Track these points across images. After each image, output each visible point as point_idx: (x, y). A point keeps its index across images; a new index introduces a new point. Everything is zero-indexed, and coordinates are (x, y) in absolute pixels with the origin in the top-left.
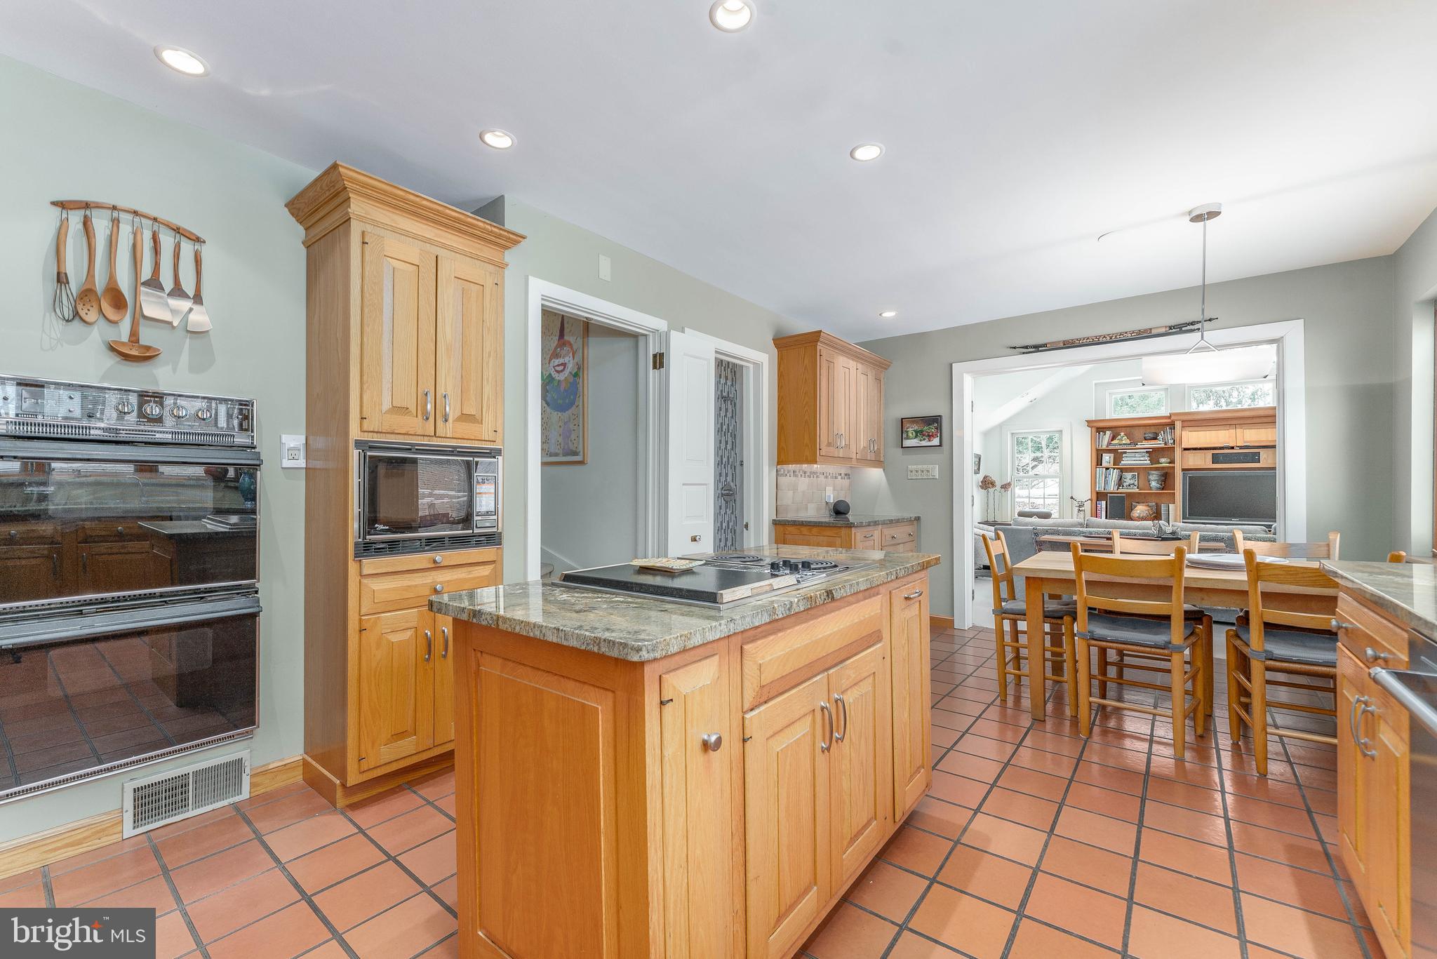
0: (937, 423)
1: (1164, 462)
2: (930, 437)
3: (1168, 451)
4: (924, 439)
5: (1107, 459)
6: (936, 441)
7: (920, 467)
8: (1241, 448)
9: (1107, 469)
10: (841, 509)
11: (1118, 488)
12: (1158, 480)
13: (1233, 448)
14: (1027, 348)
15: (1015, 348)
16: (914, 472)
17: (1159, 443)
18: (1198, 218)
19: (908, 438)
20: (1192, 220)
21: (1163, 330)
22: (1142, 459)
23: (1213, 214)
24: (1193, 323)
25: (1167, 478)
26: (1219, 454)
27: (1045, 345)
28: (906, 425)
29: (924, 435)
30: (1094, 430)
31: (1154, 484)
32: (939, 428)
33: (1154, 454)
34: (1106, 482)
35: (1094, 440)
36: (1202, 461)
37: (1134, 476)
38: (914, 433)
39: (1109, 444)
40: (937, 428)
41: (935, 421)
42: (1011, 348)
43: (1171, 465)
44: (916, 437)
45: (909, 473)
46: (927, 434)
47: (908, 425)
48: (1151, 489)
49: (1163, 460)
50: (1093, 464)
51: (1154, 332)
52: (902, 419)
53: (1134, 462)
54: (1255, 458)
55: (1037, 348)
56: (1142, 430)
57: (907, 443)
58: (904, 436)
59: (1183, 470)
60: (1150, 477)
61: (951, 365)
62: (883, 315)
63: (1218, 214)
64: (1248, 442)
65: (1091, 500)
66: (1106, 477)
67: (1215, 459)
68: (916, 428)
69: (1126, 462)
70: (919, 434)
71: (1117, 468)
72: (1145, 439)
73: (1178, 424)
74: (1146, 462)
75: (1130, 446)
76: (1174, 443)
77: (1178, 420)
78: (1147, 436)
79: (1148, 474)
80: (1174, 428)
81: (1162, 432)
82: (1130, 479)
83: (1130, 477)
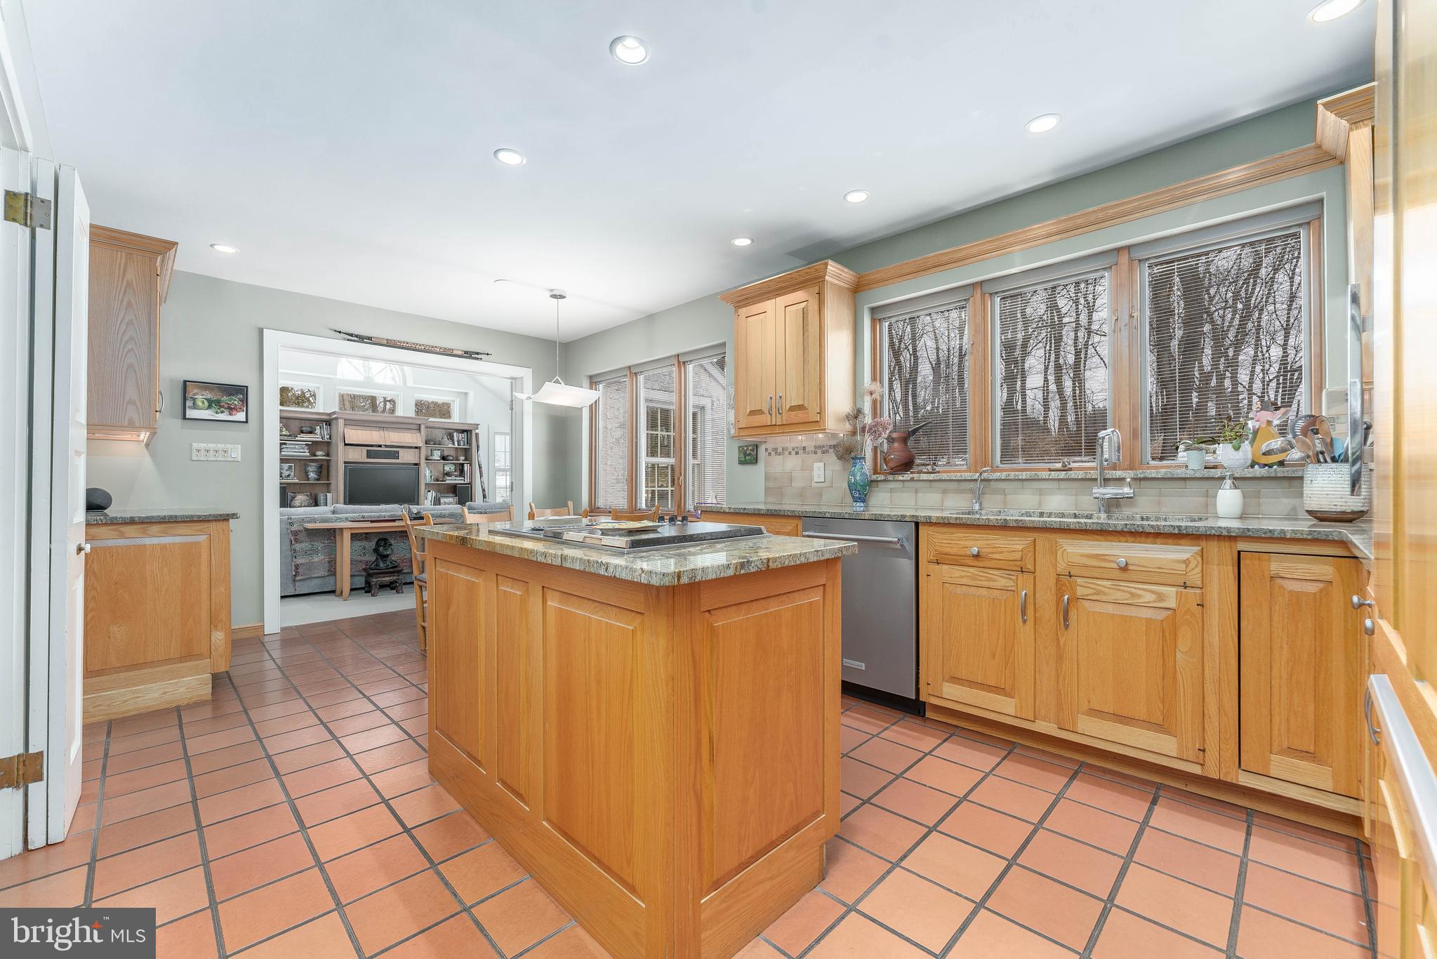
0: (243, 394)
1: (320, 454)
2: (231, 409)
3: (327, 445)
4: (222, 412)
6: (240, 416)
7: (212, 446)
8: (386, 446)
10: (99, 501)
12: (316, 472)
13: (380, 446)
14: (352, 336)
15: (340, 332)
16: (203, 452)
17: (316, 437)
18: (554, 296)
19: (195, 407)
20: (552, 296)
21: (460, 353)
22: (302, 451)
23: (562, 297)
24: (478, 353)
25: (324, 469)
26: (373, 451)
27: (370, 338)
28: (192, 391)
29: (222, 407)
31: (312, 475)
32: (245, 401)
33: (313, 446)
36: (358, 455)
37: (290, 467)
38: (206, 402)
40: (242, 401)
41: (239, 391)
42: (331, 329)
43: (327, 458)
44: (210, 407)
45: (195, 452)
46: (226, 406)
47: (195, 391)
48: (308, 479)
49: (319, 453)
51: (455, 352)
52: (185, 382)
53: (295, 454)
54: (395, 455)
55: (361, 339)
56: (297, 423)
57: (191, 413)
58: (189, 403)
59: (345, 463)
60: (309, 468)
61: (261, 331)
62: (216, 247)
63: (564, 297)
64: (393, 442)
67: (369, 455)
68: (209, 396)
70: (211, 404)
72: (302, 432)
73: (341, 422)
74: (305, 454)
75: (290, 438)
76: (330, 438)
77: (340, 418)
78: (304, 429)
79: (306, 466)
80: (330, 425)
81: (318, 427)
82: (287, 470)
83: (287, 468)
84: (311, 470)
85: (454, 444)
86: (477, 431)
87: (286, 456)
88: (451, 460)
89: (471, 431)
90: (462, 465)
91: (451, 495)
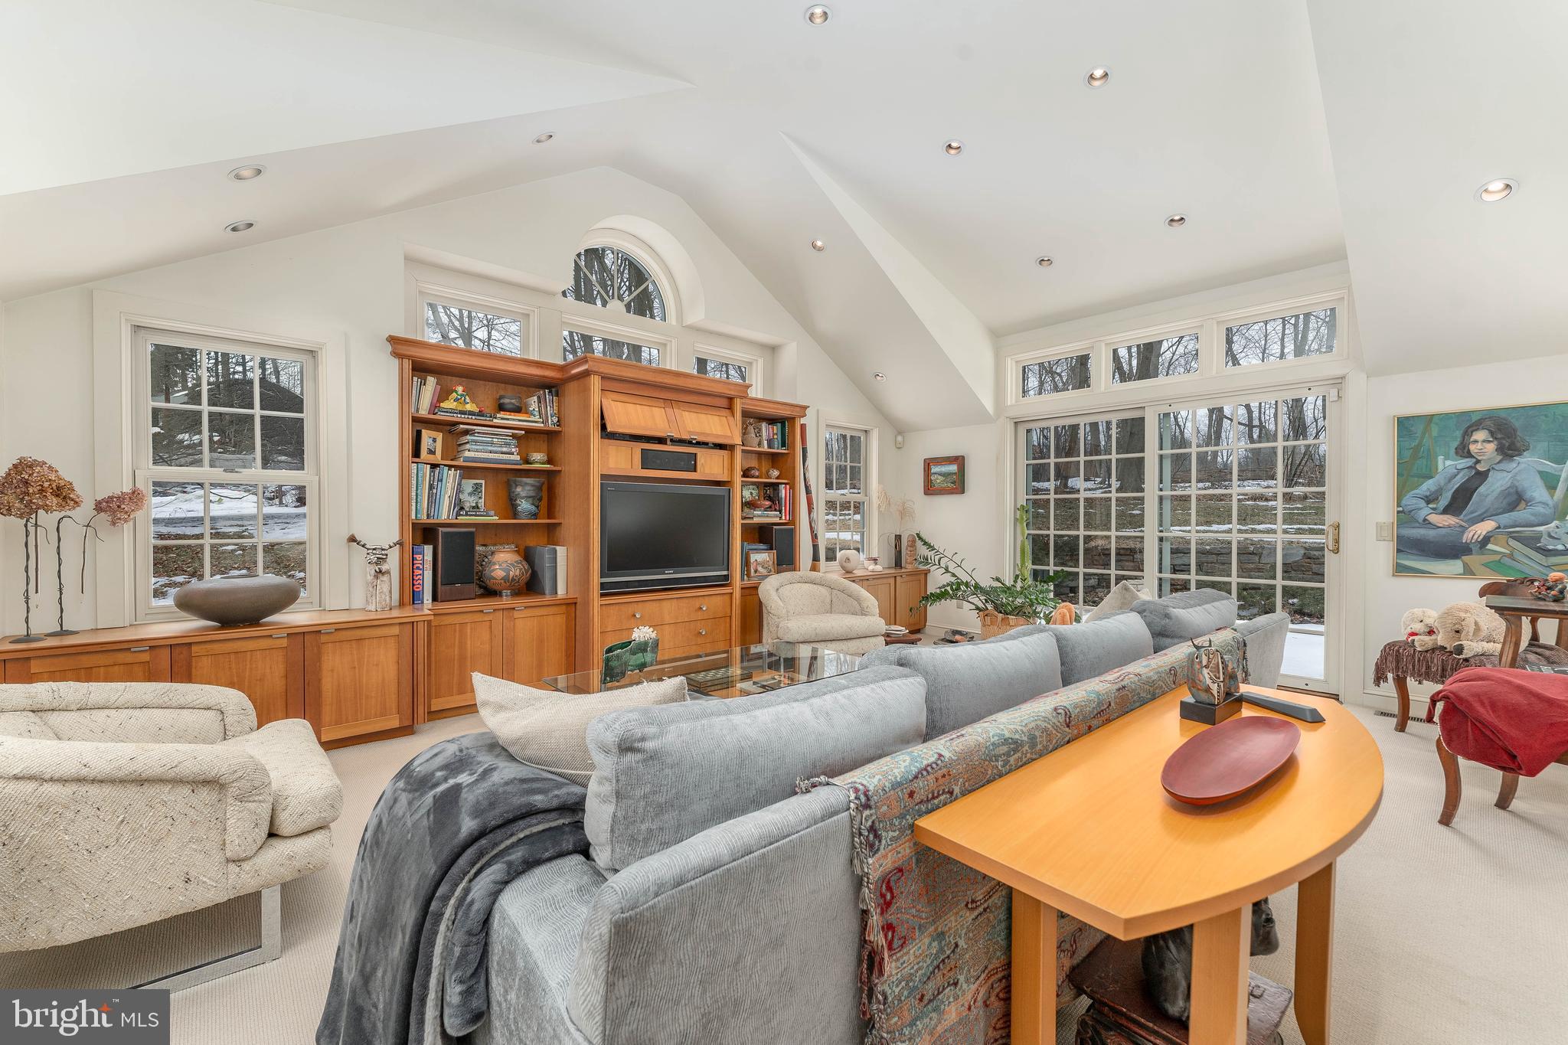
1: (540, 459)
3: (555, 438)
5: (430, 439)
8: (674, 442)
9: (434, 466)
11: (458, 515)
12: (532, 498)
13: (665, 442)
17: (531, 420)
22: (505, 449)
25: (549, 494)
30: (407, 365)
31: (525, 506)
33: (528, 437)
34: (433, 500)
35: (405, 395)
36: (624, 460)
37: (477, 487)
39: (435, 407)
43: (557, 467)
48: (515, 515)
49: (538, 456)
50: (406, 453)
53: (489, 454)
54: (691, 462)
56: (495, 384)
59: (603, 477)
60: (519, 489)
64: (692, 433)
65: (400, 543)
66: (431, 487)
67: (647, 460)
69: (474, 451)
71: (456, 467)
72: (501, 408)
73: (595, 382)
74: (512, 457)
75: (481, 420)
76: (559, 423)
77: (596, 373)
78: (506, 401)
79: (509, 486)
80: (557, 395)
81: (535, 398)
82: (470, 494)
83: (470, 490)
84: (523, 494)
85: (760, 444)
86: (803, 421)
87: (474, 460)
88: (757, 477)
89: (792, 420)
90: (775, 486)
91: (762, 546)
